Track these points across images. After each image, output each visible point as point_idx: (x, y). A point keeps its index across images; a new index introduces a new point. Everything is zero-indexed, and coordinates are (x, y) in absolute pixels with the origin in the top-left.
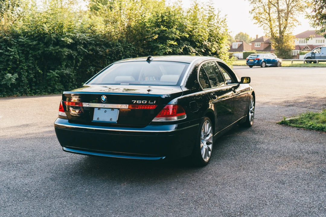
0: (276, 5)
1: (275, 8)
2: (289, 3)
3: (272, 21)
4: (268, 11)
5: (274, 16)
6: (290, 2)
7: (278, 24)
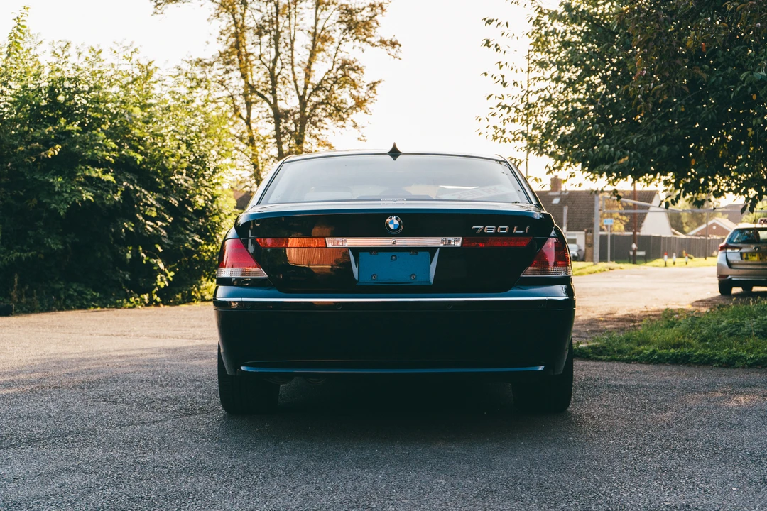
0: (268, 96)
1: (266, 105)
2: (304, 94)
3: (258, 144)
4: (244, 114)
5: (265, 128)
6: (308, 91)
7: (277, 152)
